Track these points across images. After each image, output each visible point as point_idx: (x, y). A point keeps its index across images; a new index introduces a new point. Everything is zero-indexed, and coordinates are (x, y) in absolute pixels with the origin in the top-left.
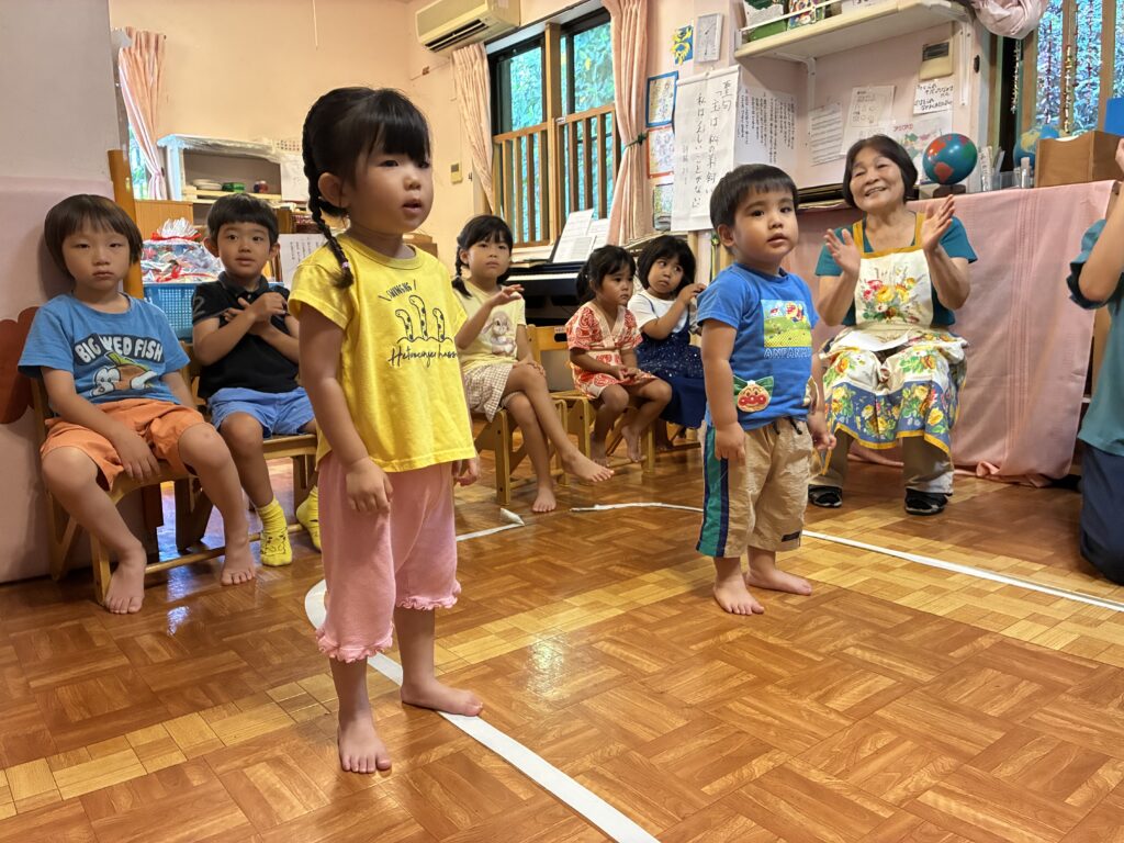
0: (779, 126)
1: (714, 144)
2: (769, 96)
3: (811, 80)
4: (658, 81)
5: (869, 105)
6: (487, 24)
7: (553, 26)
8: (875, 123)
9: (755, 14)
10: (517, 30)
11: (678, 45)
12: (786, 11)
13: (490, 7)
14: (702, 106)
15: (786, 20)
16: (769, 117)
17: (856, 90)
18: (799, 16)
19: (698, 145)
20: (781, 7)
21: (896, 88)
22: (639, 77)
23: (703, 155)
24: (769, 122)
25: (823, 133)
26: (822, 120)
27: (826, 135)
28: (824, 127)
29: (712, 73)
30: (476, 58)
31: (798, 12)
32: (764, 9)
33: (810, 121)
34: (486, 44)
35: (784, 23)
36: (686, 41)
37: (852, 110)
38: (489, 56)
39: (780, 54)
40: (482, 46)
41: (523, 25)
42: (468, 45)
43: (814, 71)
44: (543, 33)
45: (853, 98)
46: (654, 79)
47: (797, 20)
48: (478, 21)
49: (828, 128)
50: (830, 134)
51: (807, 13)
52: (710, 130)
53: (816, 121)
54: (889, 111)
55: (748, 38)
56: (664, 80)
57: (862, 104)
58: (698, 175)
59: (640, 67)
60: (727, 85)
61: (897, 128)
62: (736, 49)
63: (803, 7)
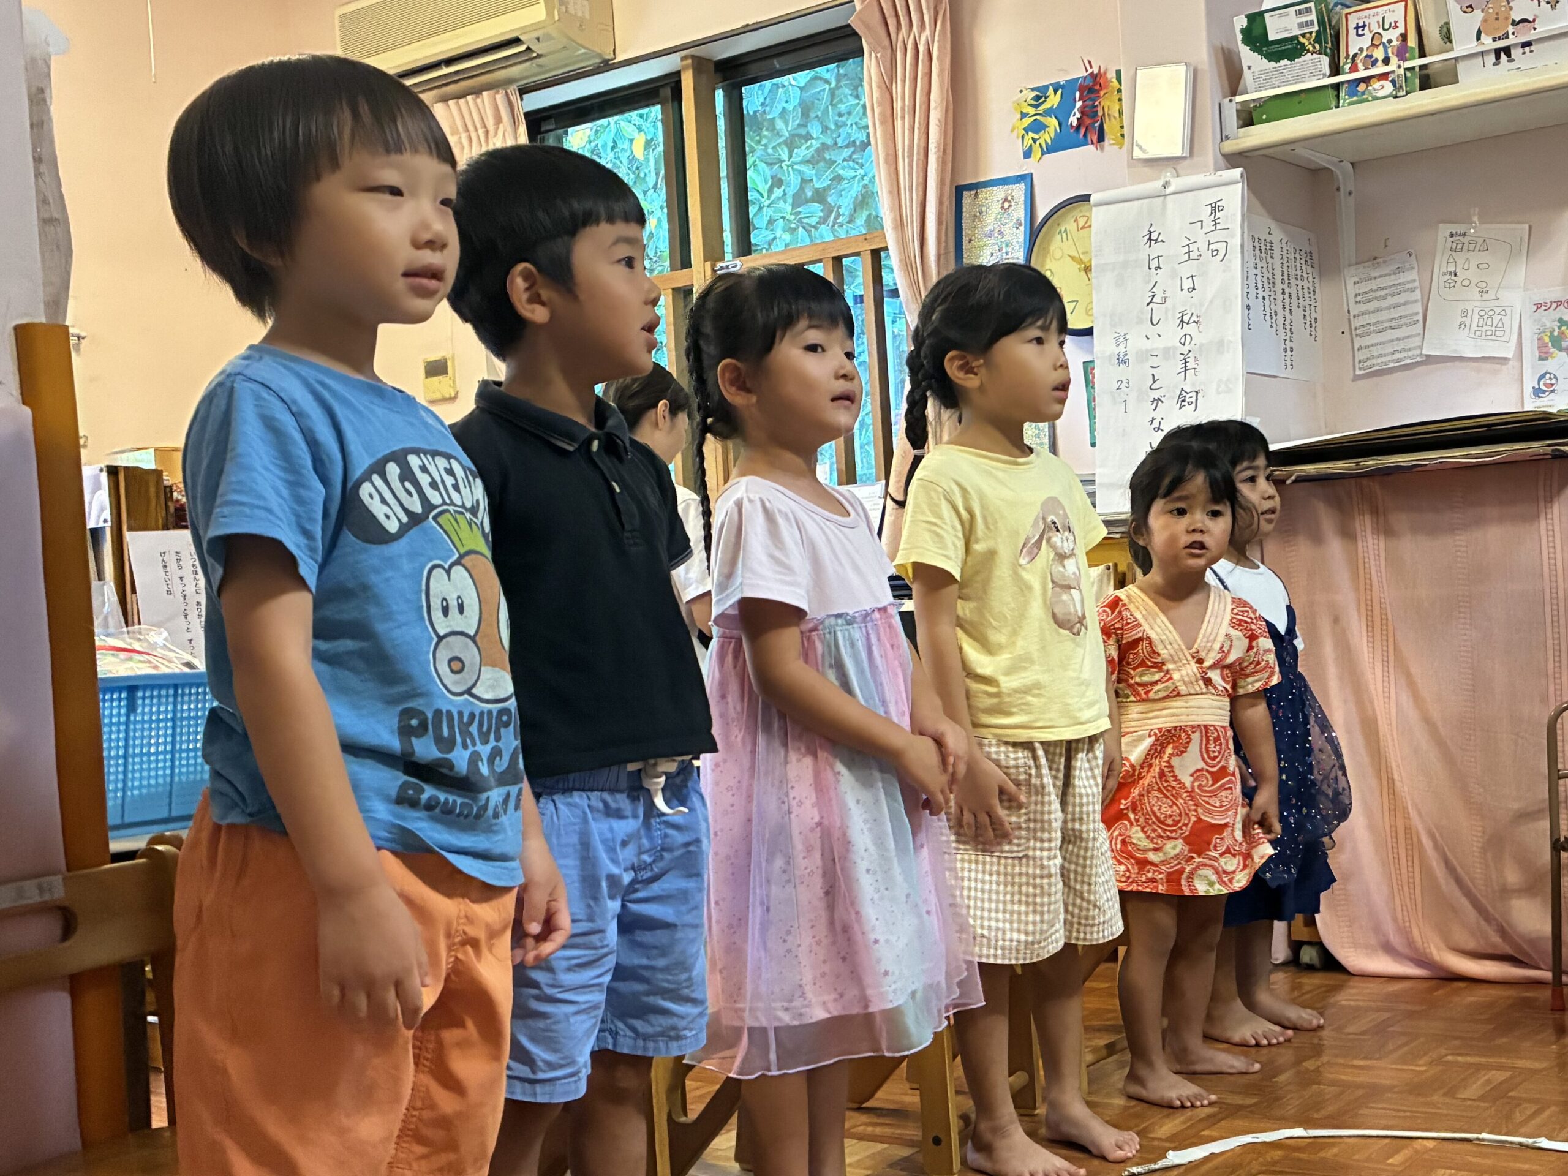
0: (1294, 295)
1: (1189, 329)
2: (1277, 235)
3: (1347, 206)
4: (983, 193)
5: (1476, 258)
6: (537, 48)
7: (699, 65)
8: (1491, 295)
9: (1265, 71)
10: (606, 66)
11: (1028, 121)
12: (1336, 70)
13: (549, 12)
14: (1157, 249)
15: (1337, 87)
16: (1278, 277)
17: (1444, 230)
18: (1366, 80)
19: (1152, 331)
20: (1325, 60)
21: (1530, 228)
22: (941, 183)
23: (1167, 352)
24: (1279, 287)
25: (1378, 310)
26: (1373, 285)
27: (1385, 315)
28: (1379, 299)
29: (1176, 184)
30: (498, 120)
31: (1362, 74)
32: (1285, 62)
33: (1351, 285)
34: (523, 91)
35: (1332, 93)
36: (1048, 113)
37: (1441, 267)
38: (527, 115)
39: (1302, 152)
40: (515, 97)
41: (620, 57)
42: (477, 91)
43: (1351, 187)
44: (678, 74)
45: (1440, 246)
46: (975, 187)
47: (1362, 87)
48: (516, 41)
49: (1391, 301)
50: (1395, 313)
51: (1383, 76)
52: (1179, 300)
53: (1363, 287)
54: (1519, 273)
55: (1248, 118)
56: (999, 192)
57: (1460, 258)
58: (1156, 394)
59: (942, 163)
60: (1215, 208)
61: (1539, 306)
62: (1224, 138)
63: (1374, 63)
